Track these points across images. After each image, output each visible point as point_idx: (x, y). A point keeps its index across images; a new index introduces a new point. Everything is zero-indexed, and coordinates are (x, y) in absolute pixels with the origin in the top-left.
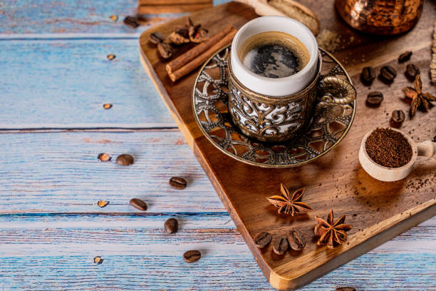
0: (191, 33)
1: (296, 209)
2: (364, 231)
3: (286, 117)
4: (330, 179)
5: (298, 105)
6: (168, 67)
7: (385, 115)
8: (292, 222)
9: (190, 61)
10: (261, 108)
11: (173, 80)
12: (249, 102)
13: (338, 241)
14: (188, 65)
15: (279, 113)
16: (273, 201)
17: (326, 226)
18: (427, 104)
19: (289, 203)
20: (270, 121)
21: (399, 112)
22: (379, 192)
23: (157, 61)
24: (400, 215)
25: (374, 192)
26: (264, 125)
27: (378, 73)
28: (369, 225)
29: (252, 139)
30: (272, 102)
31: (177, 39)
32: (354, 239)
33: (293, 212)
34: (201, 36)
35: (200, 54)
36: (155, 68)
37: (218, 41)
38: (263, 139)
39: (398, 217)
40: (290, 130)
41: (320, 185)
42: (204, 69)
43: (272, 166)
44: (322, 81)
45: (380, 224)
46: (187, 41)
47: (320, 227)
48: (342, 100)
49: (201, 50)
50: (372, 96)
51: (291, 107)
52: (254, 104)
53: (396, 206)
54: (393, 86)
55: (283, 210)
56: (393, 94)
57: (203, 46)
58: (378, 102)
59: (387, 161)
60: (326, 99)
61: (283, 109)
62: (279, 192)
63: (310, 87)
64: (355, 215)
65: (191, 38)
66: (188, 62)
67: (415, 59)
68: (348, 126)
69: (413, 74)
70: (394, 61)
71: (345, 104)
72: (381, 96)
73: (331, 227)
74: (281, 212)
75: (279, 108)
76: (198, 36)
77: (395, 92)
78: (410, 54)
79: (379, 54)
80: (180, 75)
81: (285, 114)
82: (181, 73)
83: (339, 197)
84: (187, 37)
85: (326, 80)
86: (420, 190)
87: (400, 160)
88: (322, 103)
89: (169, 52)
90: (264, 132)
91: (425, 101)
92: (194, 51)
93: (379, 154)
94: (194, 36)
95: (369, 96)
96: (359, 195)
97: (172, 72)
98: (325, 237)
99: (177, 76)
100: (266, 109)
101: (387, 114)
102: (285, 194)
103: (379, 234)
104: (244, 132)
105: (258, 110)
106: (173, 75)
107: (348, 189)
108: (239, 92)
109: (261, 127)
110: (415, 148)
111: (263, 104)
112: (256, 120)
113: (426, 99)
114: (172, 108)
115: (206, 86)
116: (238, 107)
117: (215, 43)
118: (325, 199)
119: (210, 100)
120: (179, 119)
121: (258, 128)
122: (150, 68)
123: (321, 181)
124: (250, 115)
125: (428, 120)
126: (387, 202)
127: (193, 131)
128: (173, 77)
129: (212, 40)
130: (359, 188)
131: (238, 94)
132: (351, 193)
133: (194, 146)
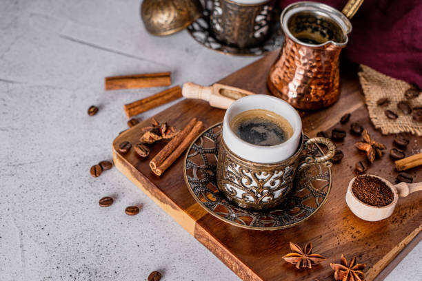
0: (163, 131)
1: (312, 262)
2: (374, 267)
3: (282, 181)
4: (327, 230)
5: (291, 168)
6: (152, 163)
7: (349, 168)
9: (170, 155)
10: (261, 177)
11: (159, 175)
12: (249, 175)
14: (169, 158)
15: (276, 179)
16: (288, 259)
17: (344, 270)
19: (304, 257)
20: (268, 188)
21: (361, 163)
22: (372, 233)
23: (136, 161)
24: (396, 247)
25: (367, 234)
26: (262, 194)
27: (330, 135)
28: (376, 261)
29: (251, 209)
30: (273, 169)
31: (151, 138)
32: (369, 276)
33: (310, 265)
34: (172, 131)
35: (177, 147)
36: (136, 168)
37: (187, 134)
38: (260, 208)
39: (395, 250)
41: (321, 237)
42: (188, 158)
43: (280, 228)
44: (306, 144)
45: (384, 258)
46: (160, 138)
47: (339, 271)
48: (322, 158)
49: (177, 144)
51: (287, 171)
52: (254, 174)
53: (391, 240)
54: (345, 143)
55: (301, 264)
56: (348, 150)
57: (176, 140)
58: (340, 158)
59: (375, 202)
60: (309, 160)
61: (281, 173)
62: (291, 251)
64: (360, 256)
65: (164, 135)
66: (167, 157)
67: (353, 120)
68: (329, 181)
69: (358, 131)
70: (338, 124)
71: (326, 161)
72: (341, 153)
73: (348, 270)
74: (300, 266)
75: (277, 173)
76: (169, 131)
77: (349, 148)
78: (349, 115)
79: (324, 120)
80: (165, 169)
81: (281, 178)
82: (165, 167)
83: (341, 243)
84: (159, 134)
86: (404, 223)
88: (303, 165)
89: (147, 152)
90: (261, 201)
91: (378, 150)
92: (170, 144)
93: (366, 197)
94: (166, 132)
96: (357, 238)
97: (157, 167)
99: (162, 170)
100: (265, 177)
101: (351, 167)
102: (298, 250)
103: (386, 267)
104: (240, 204)
105: (258, 180)
106: (158, 170)
107: (346, 235)
108: (238, 166)
109: (259, 195)
110: (393, 188)
111: (263, 173)
112: (255, 191)
113: (378, 148)
114: (162, 201)
115: (194, 171)
116: (236, 181)
117: (186, 136)
118: (329, 248)
119: (202, 183)
120: (174, 208)
121: (257, 198)
122: (130, 169)
123: (320, 234)
124: (248, 187)
125: (385, 166)
126: (381, 239)
127: (192, 215)
128: (158, 172)
129: (182, 133)
130: (354, 232)
131: (237, 169)
132: (349, 238)
133: (196, 229)
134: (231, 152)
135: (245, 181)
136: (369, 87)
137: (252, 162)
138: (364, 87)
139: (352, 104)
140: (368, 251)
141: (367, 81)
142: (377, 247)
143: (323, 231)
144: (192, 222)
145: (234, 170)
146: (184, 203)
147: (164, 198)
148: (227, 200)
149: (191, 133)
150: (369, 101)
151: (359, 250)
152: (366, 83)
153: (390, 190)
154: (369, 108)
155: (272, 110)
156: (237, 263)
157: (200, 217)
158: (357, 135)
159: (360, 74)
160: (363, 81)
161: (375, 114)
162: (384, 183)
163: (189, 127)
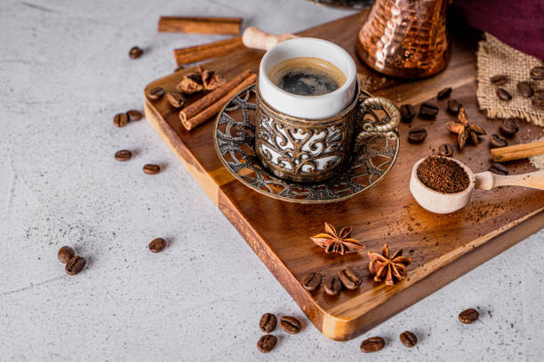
0: (205, 77)
1: (346, 248)
2: (425, 265)
3: (325, 147)
4: (379, 217)
5: (338, 131)
6: (182, 113)
7: (430, 151)
8: (342, 263)
9: (207, 107)
10: (298, 136)
11: (189, 129)
12: (283, 131)
13: (398, 275)
14: (205, 111)
15: (317, 141)
16: (317, 240)
17: (382, 261)
18: (475, 137)
19: (337, 240)
20: (308, 153)
21: (446, 146)
22: (436, 227)
23: (167, 111)
24: (462, 248)
25: (429, 228)
26: (300, 158)
27: (418, 110)
28: (429, 260)
29: (288, 179)
30: (311, 126)
31: (189, 86)
32: (415, 275)
33: (343, 250)
34: (216, 81)
35: (217, 100)
36: (165, 119)
37: (236, 86)
38: (299, 179)
39: (460, 250)
40: (329, 164)
41: (369, 223)
42: (224, 111)
43: (314, 202)
44: (363, 104)
45: (441, 258)
46: (200, 88)
47: (375, 261)
49: (218, 96)
50: (414, 133)
51: (331, 134)
52: (289, 131)
53: (457, 239)
54: (436, 122)
55: (331, 248)
56: (436, 130)
57: (218, 92)
58: (421, 138)
59: (441, 187)
60: (367, 127)
61: (322, 135)
62: (324, 231)
63: (351, 108)
64: (412, 251)
65: (205, 84)
66: (203, 109)
67: (453, 96)
68: (393, 158)
69: (456, 109)
70: (433, 99)
71: (389, 131)
72: (424, 131)
73: (387, 261)
74: (329, 251)
75: (318, 134)
76: (213, 81)
77: (439, 129)
78: (449, 91)
80: (196, 122)
81: (323, 141)
82: (197, 120)
83: (392, 234)
84: (200, 82)
85: (366, 102)
86: (481, 222)
87: (455, 186)
88: (362, 134)
89: (181, 101)
90: (300, 170)
91: (473, 134)
92: (210, 96)
93: (432, 180)
94: (208, 80)
95: (410, 133)
96: (415, 231)
97: (188, 119)
98: (383, 271)
99: (193, 123)
100: (303, 137)
101: (434, 150)
102: (332, 232)
103: (441, 268)
104: (276, 173)
105: (294, 139)
106: (188, 123)
107: (401, 225)
108: (271, 120)
109: (297, 162)
110: (472, 176)
111: (299, 130)
112: (291, 154)
113: (474, 131)
114: (189, 161)
115: (228, 128)
116: (270, 141)
117: (233, 89)
118: (376, 237)
119: (234, 142)
120: (199, 169)
121: (294, 164)
122: (159, 120)
123: (369, 220)
124: (284, 148)
125: (479, 154)
126: (445, 236)
127: (217, 179)
128: (188, 126)
129: (228, 85)
130: (413, 224)
131: (270, 123)
132: (404, 230)
133: (220, 196)
134: (263, 101)
135: (279, 140)
136: (487, 60)
137: (284, 115)
138: (479, 59)
139: (459, 78)
140: (424, 248)
141: (487, 53)
142: (437, 244)
143: (374, 218)
144: (215, 187)
145: (267, 124)
146: (211, 165)
147: (190, 158)
148: (262, 166)
149: (240, 86)
150: (482, 77)
151: (413, 244)
152: (485, 54)
153: (466, 177)
154: (480, 84)
155: (329, 60)
156: (257, 240)
157: (225, 182)
158: (453, 115)
159: (481, 44)
160: (481, 52)
161: (485, 92)
162: (462, 169)
163: (239, 78)
